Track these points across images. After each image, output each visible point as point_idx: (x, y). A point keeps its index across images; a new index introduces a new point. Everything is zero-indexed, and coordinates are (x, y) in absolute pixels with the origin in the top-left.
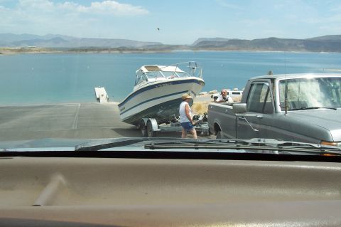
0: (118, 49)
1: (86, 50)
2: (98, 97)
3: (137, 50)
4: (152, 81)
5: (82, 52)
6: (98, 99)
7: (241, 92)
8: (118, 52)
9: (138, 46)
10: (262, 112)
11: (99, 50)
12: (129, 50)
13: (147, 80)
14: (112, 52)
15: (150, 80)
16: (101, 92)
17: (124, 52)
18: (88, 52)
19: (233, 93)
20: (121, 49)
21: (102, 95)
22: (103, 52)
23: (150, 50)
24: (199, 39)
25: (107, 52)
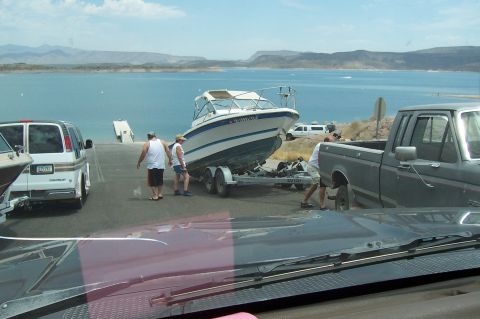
0: (143, 67)
1: (98, 68)
2: (119, 134)
3: (171, 67)
4: (222, 113)
5: (92, 71)
6: (120, 138)
7: (324, 127)
8: (143, 70)
9: (172, 61)
10: (439, 160)
11: (116, 67)
12: (158, 67)
13: (214, 113)
14: (135, 70)
15: (220, 112)
16: (122, 127)
17: (153, 71)
18: (101, 71)
19: (313, 129)
20: (147, 67)
21: (125, 132)
22: (122, 70)
23: (190, 67)
24: (258, 52)
25: (128, 70)
